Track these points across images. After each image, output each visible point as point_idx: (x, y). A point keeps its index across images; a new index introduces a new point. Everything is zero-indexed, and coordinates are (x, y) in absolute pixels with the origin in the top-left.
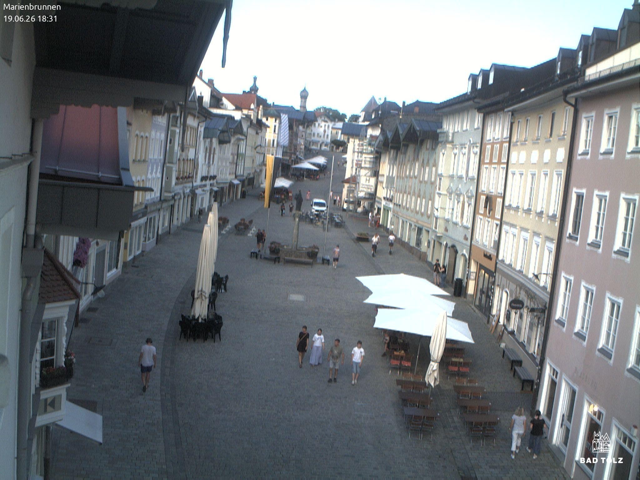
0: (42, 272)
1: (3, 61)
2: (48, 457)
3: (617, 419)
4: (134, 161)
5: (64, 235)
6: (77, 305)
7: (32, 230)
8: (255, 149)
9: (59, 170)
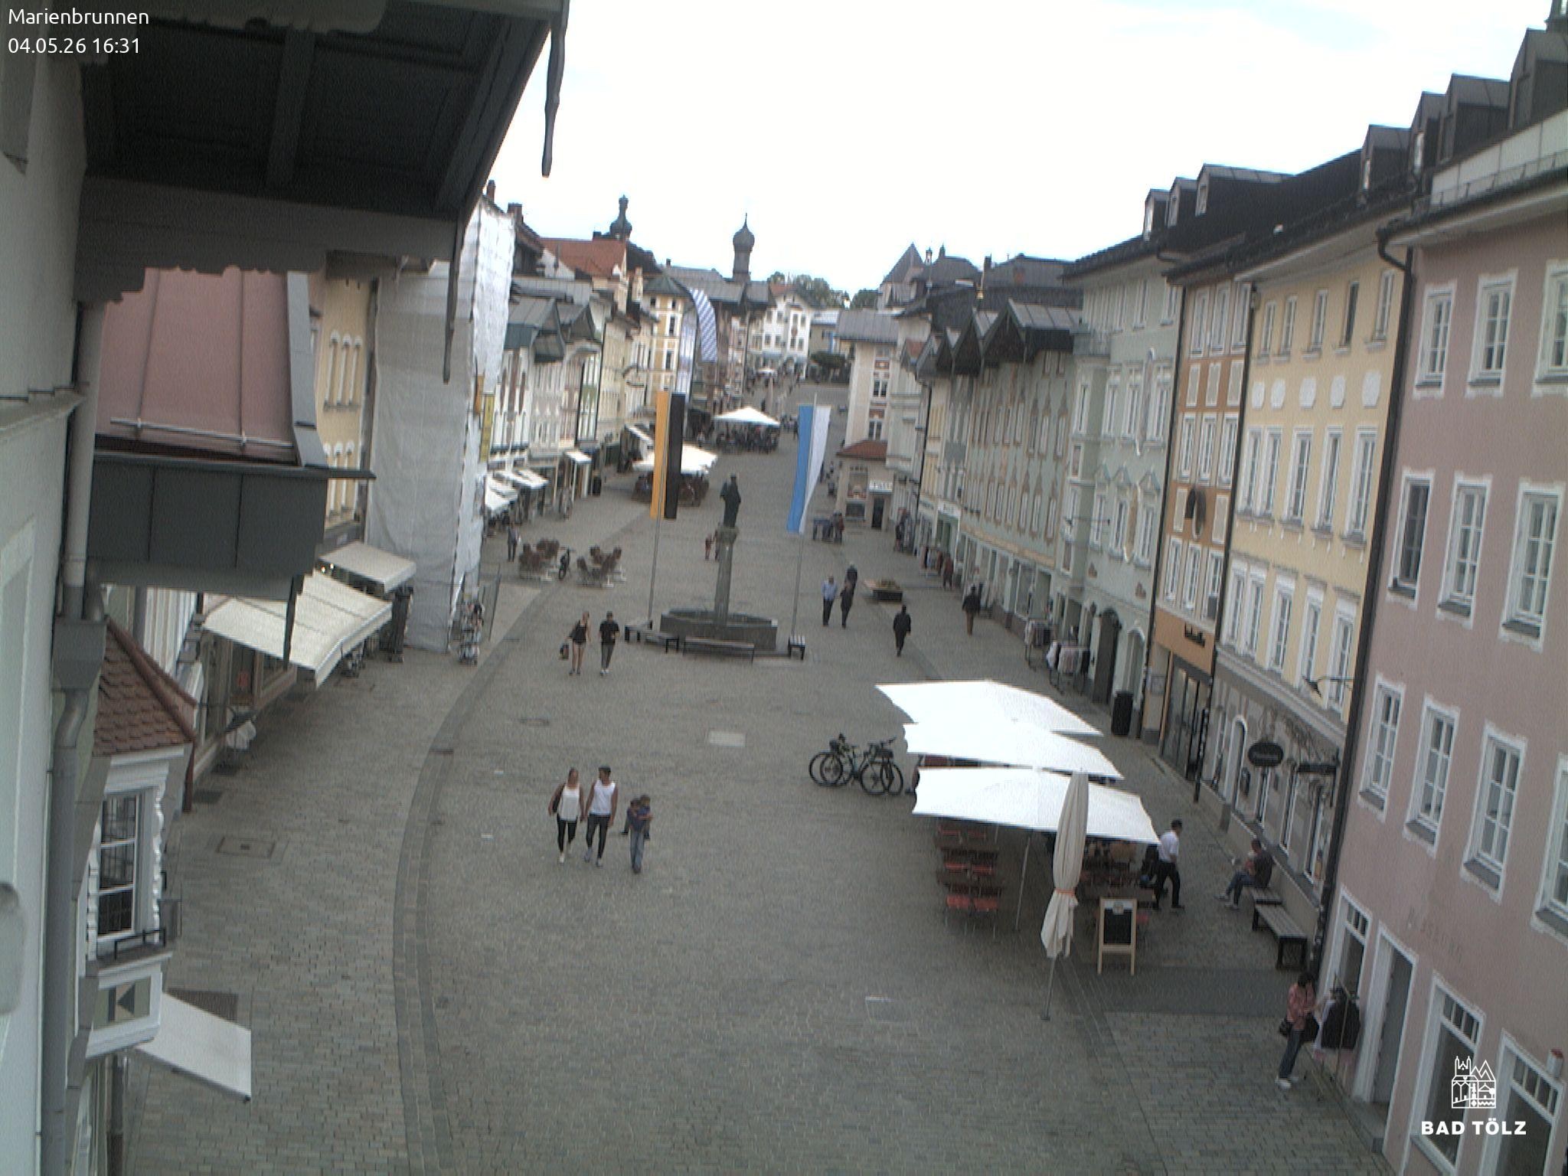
0: (102, 678)
1: (6, 161)
2: (118, 1132)
3: (1514, 1035)
4: (327, 406)
5: (157, 585)
6: (188, 757)
7: (77, 576)
8: (624, 376)
9: (143, 427)
